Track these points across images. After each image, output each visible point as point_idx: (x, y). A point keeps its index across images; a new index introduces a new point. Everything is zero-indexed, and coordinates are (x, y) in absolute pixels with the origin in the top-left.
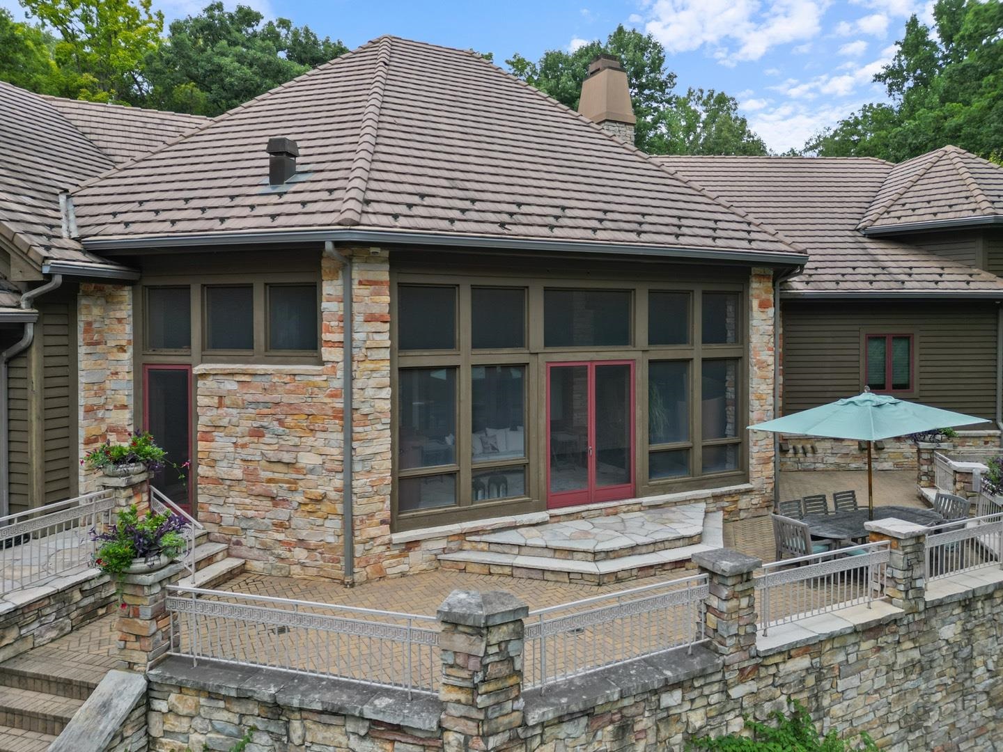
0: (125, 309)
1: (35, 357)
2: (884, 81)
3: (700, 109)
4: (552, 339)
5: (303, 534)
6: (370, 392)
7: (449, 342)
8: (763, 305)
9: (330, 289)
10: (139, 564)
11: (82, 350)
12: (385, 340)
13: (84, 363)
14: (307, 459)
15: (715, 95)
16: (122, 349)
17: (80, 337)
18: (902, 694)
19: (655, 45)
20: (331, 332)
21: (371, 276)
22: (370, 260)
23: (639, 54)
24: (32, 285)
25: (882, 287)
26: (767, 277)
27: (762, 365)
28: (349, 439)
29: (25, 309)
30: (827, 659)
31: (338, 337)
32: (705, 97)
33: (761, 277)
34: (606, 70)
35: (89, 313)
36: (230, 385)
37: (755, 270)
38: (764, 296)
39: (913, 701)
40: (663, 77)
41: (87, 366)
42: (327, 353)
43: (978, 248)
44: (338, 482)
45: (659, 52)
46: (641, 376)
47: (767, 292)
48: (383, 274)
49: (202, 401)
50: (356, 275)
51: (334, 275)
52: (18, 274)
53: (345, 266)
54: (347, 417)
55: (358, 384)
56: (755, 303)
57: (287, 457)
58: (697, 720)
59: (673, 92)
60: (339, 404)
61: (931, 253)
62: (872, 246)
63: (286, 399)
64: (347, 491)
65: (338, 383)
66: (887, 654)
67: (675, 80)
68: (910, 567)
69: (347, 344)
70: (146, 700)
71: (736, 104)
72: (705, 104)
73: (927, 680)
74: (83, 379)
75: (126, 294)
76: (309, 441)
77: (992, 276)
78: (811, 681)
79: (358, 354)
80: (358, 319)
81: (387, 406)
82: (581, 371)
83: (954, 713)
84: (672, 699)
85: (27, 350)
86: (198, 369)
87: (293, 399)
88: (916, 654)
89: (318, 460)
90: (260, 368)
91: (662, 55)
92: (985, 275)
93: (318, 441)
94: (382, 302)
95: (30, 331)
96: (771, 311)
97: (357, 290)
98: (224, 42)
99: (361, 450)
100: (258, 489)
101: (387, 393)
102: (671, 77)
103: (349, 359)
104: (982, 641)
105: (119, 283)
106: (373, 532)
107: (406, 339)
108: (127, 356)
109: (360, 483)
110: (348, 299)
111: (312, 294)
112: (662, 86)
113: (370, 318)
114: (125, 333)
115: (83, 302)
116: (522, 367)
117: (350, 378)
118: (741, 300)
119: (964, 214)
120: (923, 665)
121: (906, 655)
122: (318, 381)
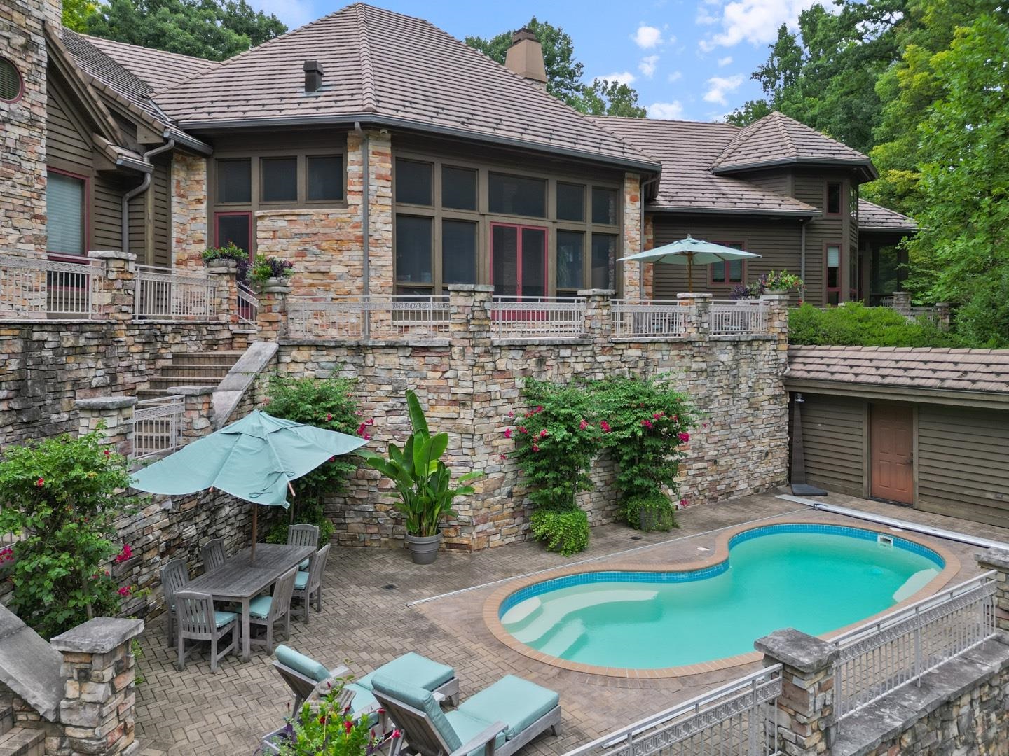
0: (202, 175)
1: (150, 197)
2: (760, 79)
3: (605, 98)
4: (494, 207)
5: (335, 319)
6: (379, 226)
8: (633, 200)
9: (353, 157)
10: (273, 280)
11: (175, 199)
12: (388, 192)
13: (176, 208)
14: (336, 270)
15: (618, 86)
16: (199, 201)
17: (173, 191)
18: (695, 386)
19: (565, 37)
20: (353, 184)
21: (380, 149)
22: (380, 137)
23: (550, 44)
24: (149, 147)
25: (721, 205)
26: (636, 180)
27: (632, 241)
28: (367, 255)
29: (146, 160)
30: (651, 355)
31: (359, 188)
32: (609, 86)
33: (632, 179)
34: (525, 41)
35: (178, 175)
36: (281, 223)
37: (627, 175)
38: (633, 193)
39: (702, 392)
40: (572, 67)
41: (178, 213)
42: (351, 199)
43: (788, 182)
44: (359, 283)
45: (568, 43)
46: (551, 239)
47: (635, 190)
48: (388, 149)
49: (260, 234)
50: (371, 147)
51: (355, 148)
52: (143, 137)
53: (364, 142)
54: (364, 241)
55: (372, 219)
56: (627, 198)
57: (323, 269)
58: (579, 368)
59: (579, 80)
60: (359, 232)
61: (758, 186)
62: (719, 181)
63: (322, 231)
64: (365, 289)
65: (358, 219)
66: (686, 361)
67: (582, 70)
68: (700, 315)
69: (364, 193)
70: (277, 355)
71: (636, 96)
72: (609, 94)
73: (711, 382)
74: (175, 219)
75: (203, 164)
76: (339, 257)
77: (797, 201)
78: (641, 364)
79: (372, 199)
80: (372, 177)
81: (389, 236)
82: (513, 230)
83: (727, 406)
84: (566, 353)
85: (147, 190)
86: (258, 213)
87: (327, 230)
88: (704, 366)
89: (345, 270)
90: (304, 211)
91: (570, 46)
92: (793, 201)
93: (345, 257)
94: (387, 167)
95: (149, 178)
96: (638, 204)
97: (372, 158)
98: (166, 10)
99: (375, 263)
100: (302, 291)
101: (390, 227)
102: (579, 66)
103: (366, 203)
104: (744, 368)
105: (199, 154)
106: (382, 316)
107: (401, 195)
108: (204, 206)
109: (374, 284)
110: (365, 163)
111: (339, 163)
112: (571, 74)
113: (379, 177)
114: (202, 191)
115: (175, 166)
116: (475, 223)
117: (367, 215)
118: (617, 194)
119: (779, 157)
120: (709, 373)
121: (698, 364)
122: (344, 218)
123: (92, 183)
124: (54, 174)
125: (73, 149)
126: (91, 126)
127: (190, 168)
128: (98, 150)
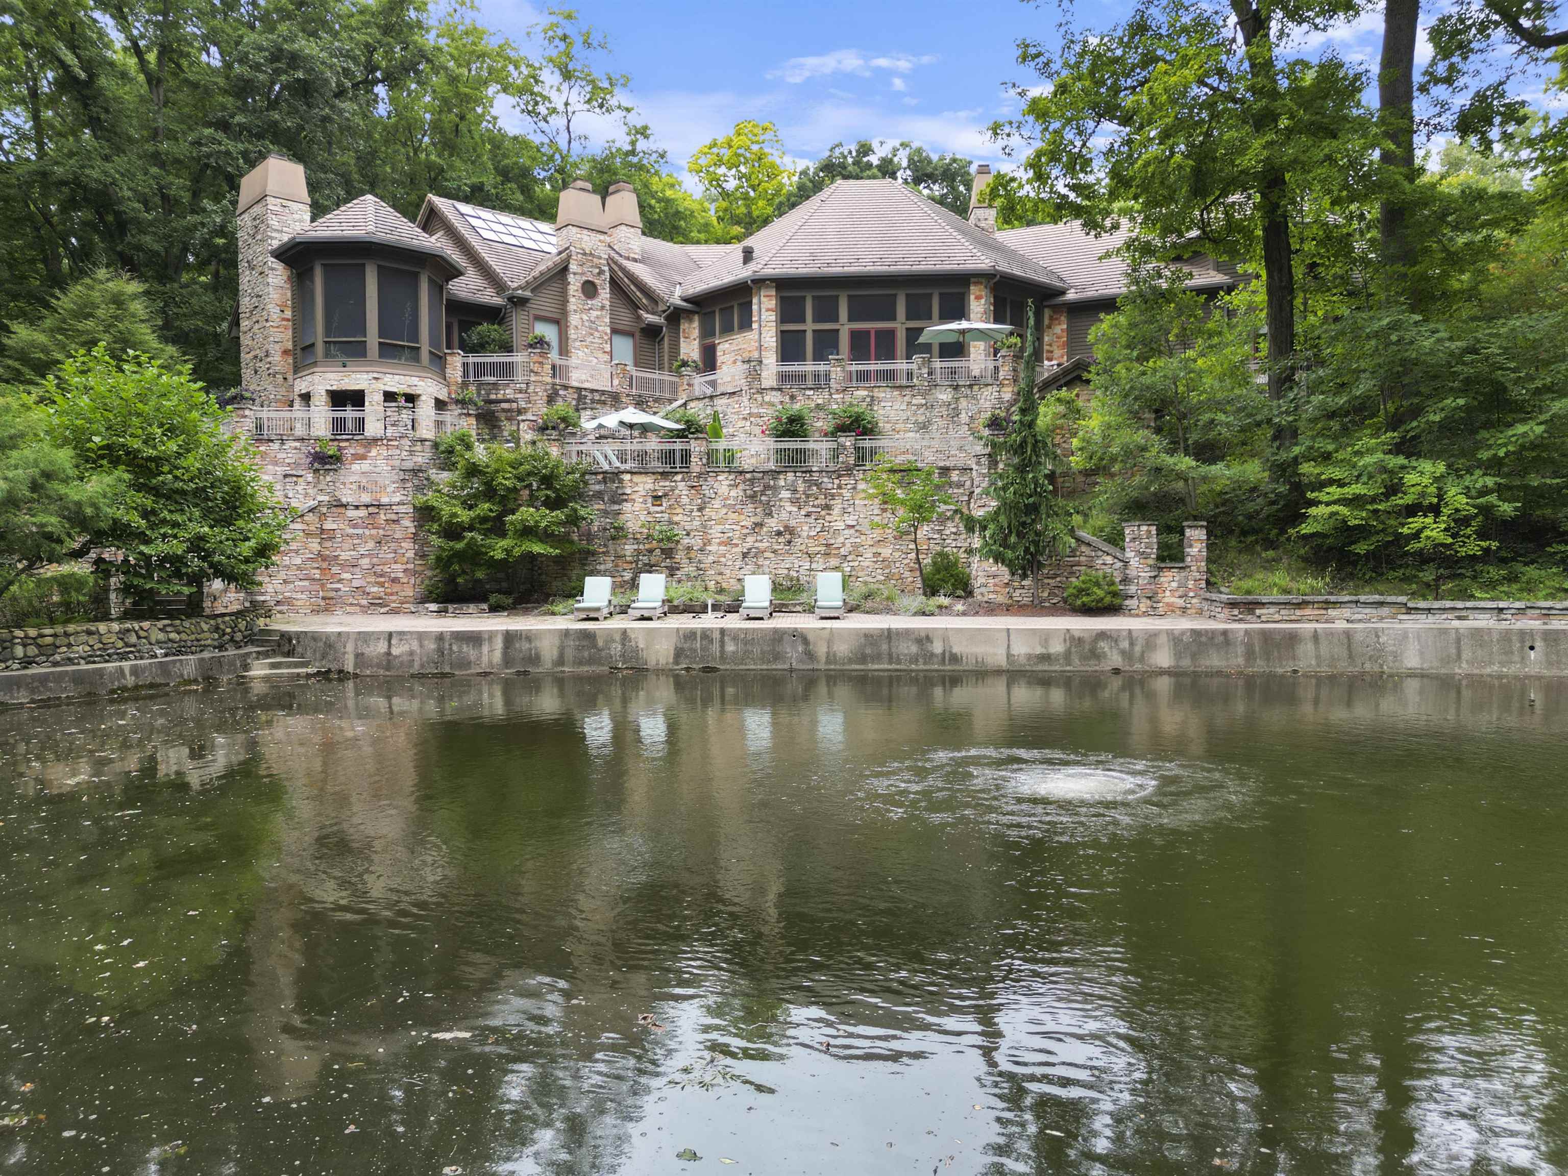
0: (696, 324)
1: (666, 340)
4: (851, 319)
6: (768, 340)
7: (803, 321)
8: (978, 298)
9: (755, 300)
11: (681, 339)
12: (774, 318)
13: (682, 345)
16: (695, 339)
17: (682, 335)
20: (755, 317)
21: (769, 292)
22: (767, 287)
24: (665, 312)
26: (980, 283)
29: (663, 319)
31: (758, 318)
33: (976, 283)
35: (684, 325)
36: (727, 346)
37: (973, 279)
38: (979, 293)
41: (684, 347)
42: (754, 326)
46: (900, 335)
47: (981, 291)
48: (773, 292)
49: (719, 353)
50: (764, 293)
51: (755, 295)
52: (661, 307)
53: (760, 290)
54: (759, 349)
55: (765, 336)
56: (972, 297)
60: (757, 345)
63: (742, 346)
65: (757, 337)
69: (761, 321)
70: (684, 405)
74: (683, 351)
75: (696, 317)
81: (774, 344)
82: (868, 332)
85: (664, 336)
86: (717, 342)
87: (744, 346)
90: (736, 337)
94: (773, 303)
95: (665, 329)
96: (983, 301)
97: (765, 300)
101: (774, 339)
103: (761, 327)
105: (693, 312)
107: (783, 319)
108: (697, 341)
110: (761, 304)
111: (749, 306)
113: (769, 310)
114: (696, 333)
115: (682, 319)
116: (837, 330)
117: (761, 335)
118: (963, 296)
120: (929, 407)
121: (919, 400)
122: (752, 336)
123: (638, 335)
124: (614, 331)
125: (626, 319)
126: (635, 306)
127: (691, 321)
128: (639, 317)
